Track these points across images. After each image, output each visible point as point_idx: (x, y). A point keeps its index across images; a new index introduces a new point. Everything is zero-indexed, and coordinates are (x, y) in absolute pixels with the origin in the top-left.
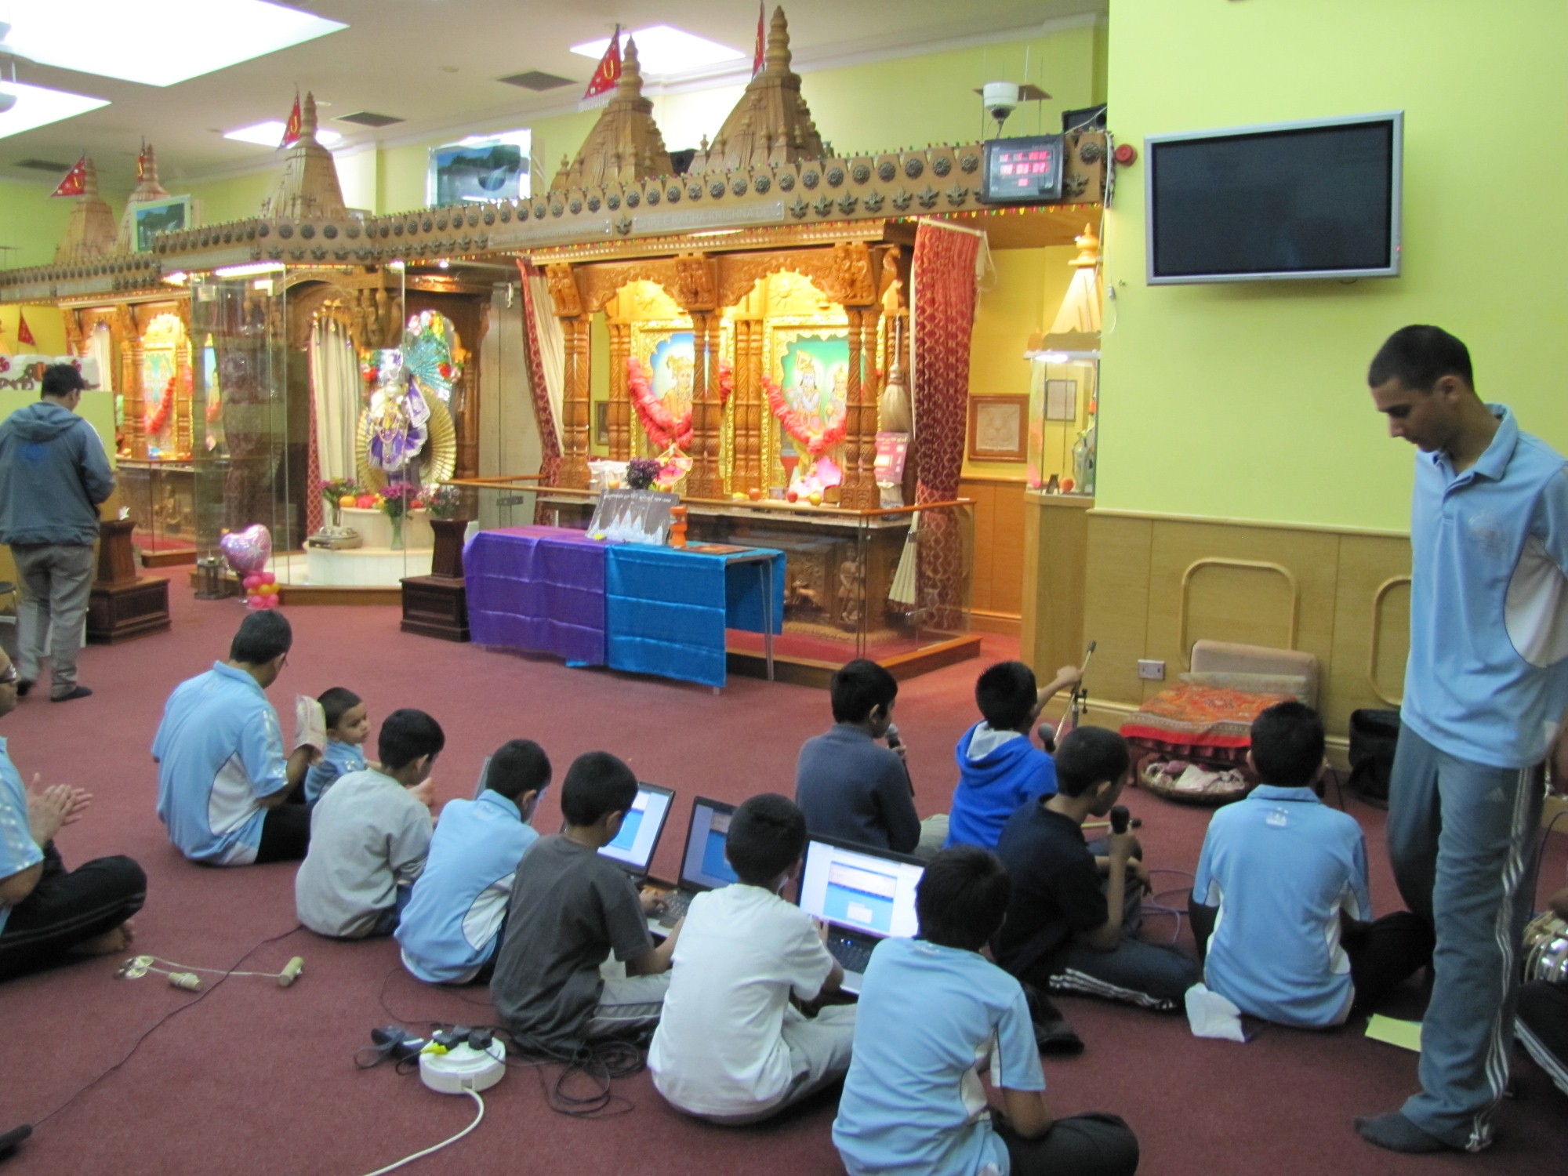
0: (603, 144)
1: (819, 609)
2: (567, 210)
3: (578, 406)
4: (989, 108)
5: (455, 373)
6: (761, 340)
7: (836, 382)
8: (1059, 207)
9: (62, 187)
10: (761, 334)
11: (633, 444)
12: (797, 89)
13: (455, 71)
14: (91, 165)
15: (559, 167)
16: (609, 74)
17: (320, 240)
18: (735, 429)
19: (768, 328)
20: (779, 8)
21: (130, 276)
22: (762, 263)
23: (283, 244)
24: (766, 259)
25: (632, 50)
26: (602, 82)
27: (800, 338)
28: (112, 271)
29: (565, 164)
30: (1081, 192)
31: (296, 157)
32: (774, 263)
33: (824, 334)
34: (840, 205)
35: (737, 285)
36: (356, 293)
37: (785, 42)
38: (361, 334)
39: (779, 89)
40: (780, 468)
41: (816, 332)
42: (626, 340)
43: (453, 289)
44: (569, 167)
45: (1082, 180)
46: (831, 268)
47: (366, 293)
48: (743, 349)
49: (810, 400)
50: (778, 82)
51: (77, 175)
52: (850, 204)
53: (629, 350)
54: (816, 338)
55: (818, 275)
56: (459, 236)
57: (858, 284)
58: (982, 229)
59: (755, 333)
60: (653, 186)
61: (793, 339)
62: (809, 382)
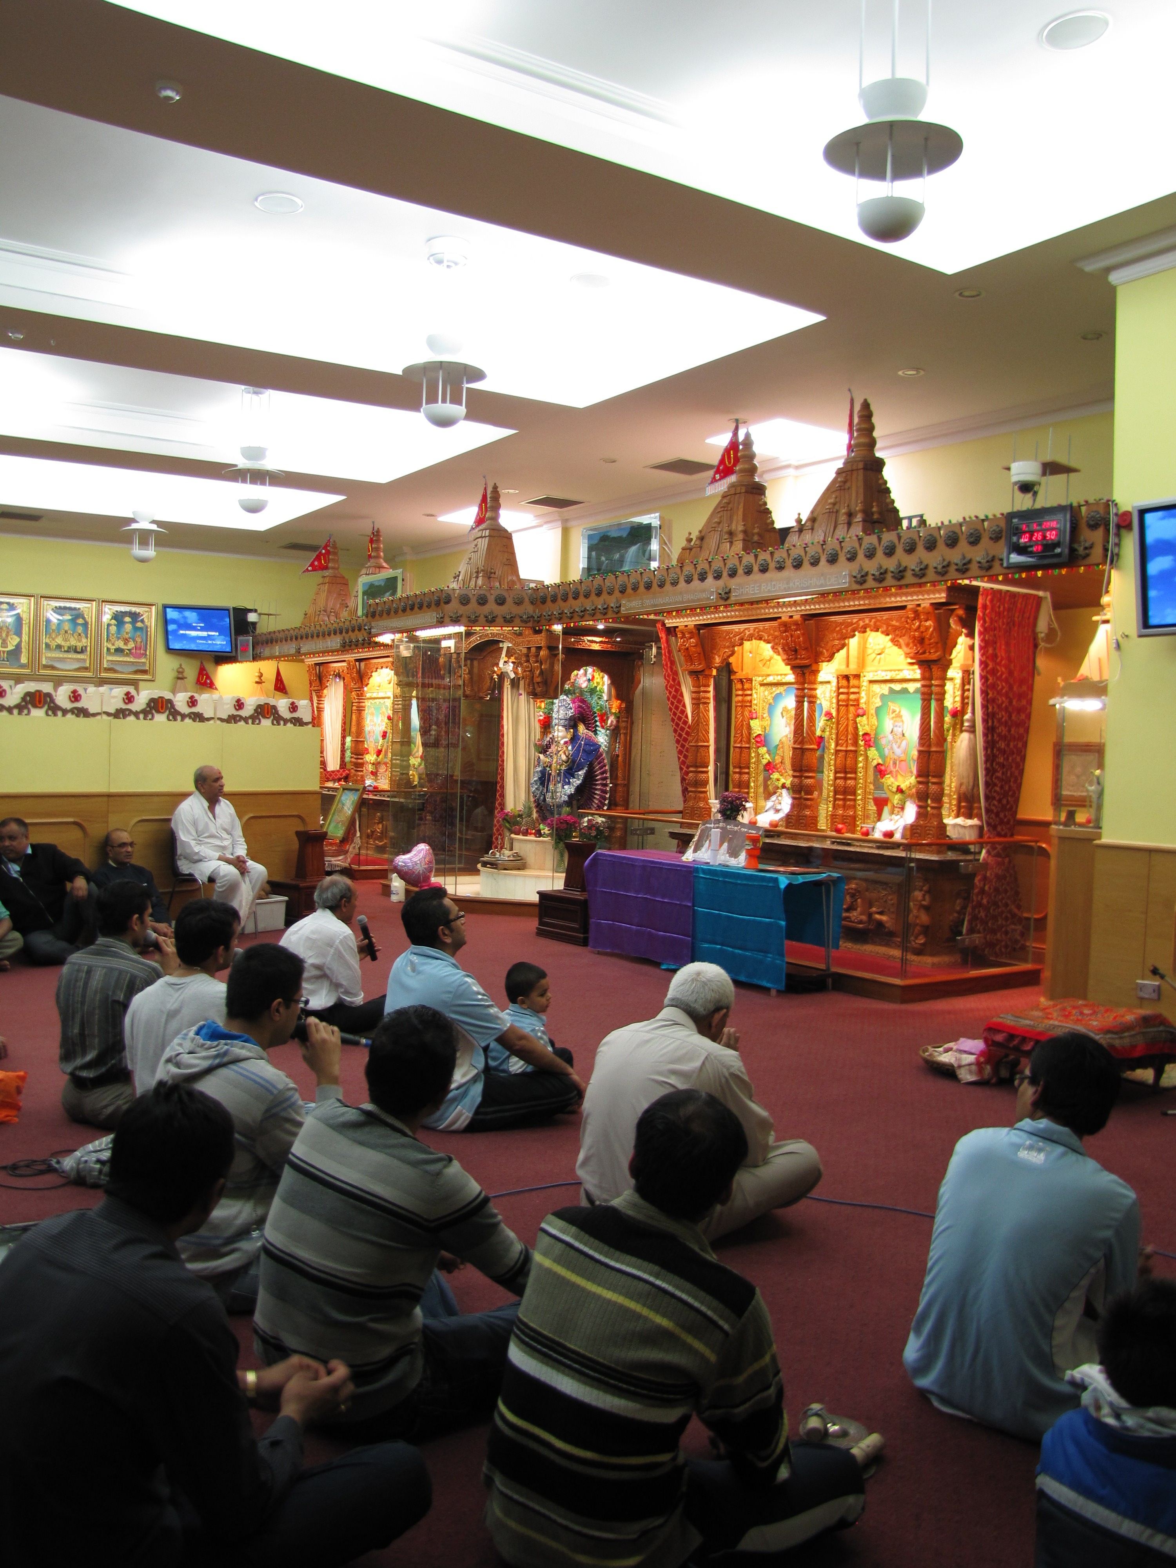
0: (719, 523)
1: (891, 934)
2: (682, 580)
3: (701, 749)
4: (1015, 483)
5: (611, 720)
6: (858, 693)
8: (1070, 569)
9: (312, 565)
10: (859, 687)
11: (752, 784)
12: (880, 470)
13: (614, 461)
14: (335, 547)
15: (684, 543)
16: (730, 463)
17: (491, 606)
18: (836, 772)
19: (864, 683)
20: (865, 400)
21: (353, 636)
22: (852, 624)
23: (462, 610)
24: (855, 621)
25: (748, 443)
26: (724, 469)
27: (891, 691)
28: (341, 633)
29: (689, 540)
30: (1088, 555)
31: (481, 537)
32: (861, 623)
33: (911, 688)
34: (892, 572)
35: (830, 644)
36: (525, 651)
37: (872, 428)
38: (529, 685)
39: (861, 472)
40: (872, 807)
41: (905, 685)
42: (749, 692)
43: (608, 647)
44: (692, 543)
45: (1087, 545)
46: (905, 627)
47: (533, 650)
48: (843, 701)
49: (899, 747)
50: (861, 465)
51: (324, 555)
52: (900, 572)
53: (751, 702)
54: (905, 691)
55: (895, 633)
56: (599, 603)
57: (927, 642)
58: (1045, 590)
59: (854, 687)
60: (764, 556)
61: (886, 692)
62: (898, 730)
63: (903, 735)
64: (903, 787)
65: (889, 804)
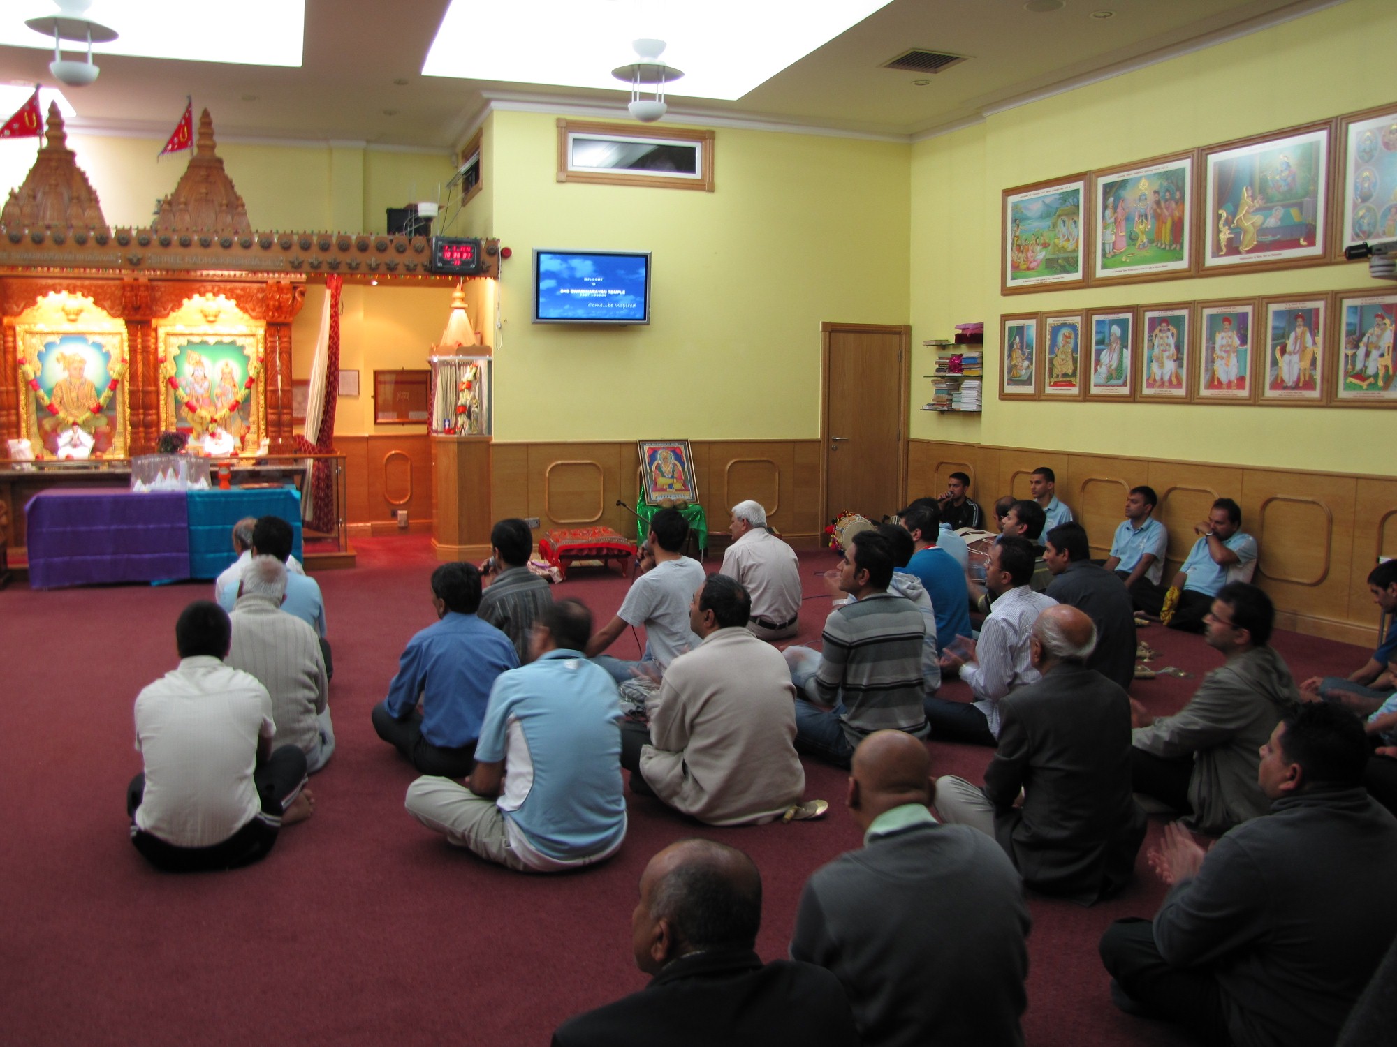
7: (223, 373)
11: (23, 425)
12: (223, 168)
19: (162, 335)
20: (206, 110)
22: (192, 289)
24: (196, 287)
25: (54, 113)
26: (19, 128)
27: (189, 342)
30: (487, 271)
33: (212, 340)
37: (211, 133)
41: (204, 338)
44: (21, 200)
45: (488, 264)
46: (253, 296)
49: (201, 387)
54: (204, 343)
55: (243, 301)
61: (185, 343)
62: (200, 374)
63: (205, 377)
64: (217, 417)
65: (194, 432)
